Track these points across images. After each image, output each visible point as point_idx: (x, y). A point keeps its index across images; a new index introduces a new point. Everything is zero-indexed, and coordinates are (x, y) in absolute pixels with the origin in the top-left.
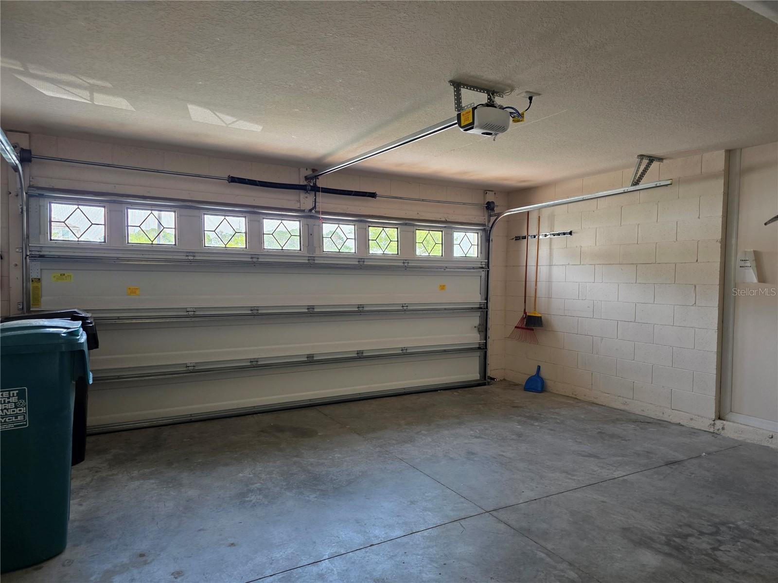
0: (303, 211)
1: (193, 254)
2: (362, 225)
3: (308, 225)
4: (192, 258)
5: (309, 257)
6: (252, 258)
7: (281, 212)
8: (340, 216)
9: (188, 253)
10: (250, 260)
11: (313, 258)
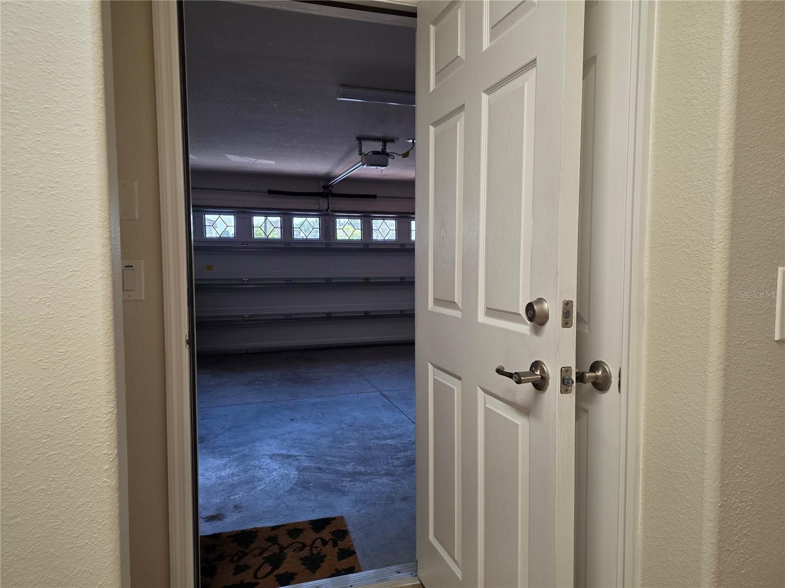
0: (322, 211)
1: (247, 243)
2: (367, 219)
3: (325, 221)
4: (245, 245)
5: (326, 243)
6: (285, 245)
7: (305, 212)
8: (349, 213)
9: (243, 243)
10: (284, 246)
11: (329, 244)
